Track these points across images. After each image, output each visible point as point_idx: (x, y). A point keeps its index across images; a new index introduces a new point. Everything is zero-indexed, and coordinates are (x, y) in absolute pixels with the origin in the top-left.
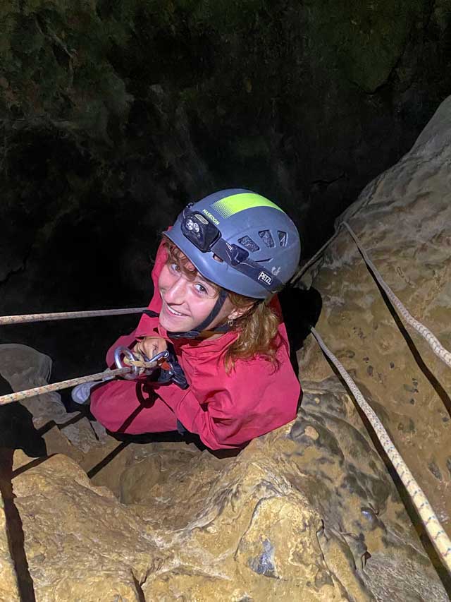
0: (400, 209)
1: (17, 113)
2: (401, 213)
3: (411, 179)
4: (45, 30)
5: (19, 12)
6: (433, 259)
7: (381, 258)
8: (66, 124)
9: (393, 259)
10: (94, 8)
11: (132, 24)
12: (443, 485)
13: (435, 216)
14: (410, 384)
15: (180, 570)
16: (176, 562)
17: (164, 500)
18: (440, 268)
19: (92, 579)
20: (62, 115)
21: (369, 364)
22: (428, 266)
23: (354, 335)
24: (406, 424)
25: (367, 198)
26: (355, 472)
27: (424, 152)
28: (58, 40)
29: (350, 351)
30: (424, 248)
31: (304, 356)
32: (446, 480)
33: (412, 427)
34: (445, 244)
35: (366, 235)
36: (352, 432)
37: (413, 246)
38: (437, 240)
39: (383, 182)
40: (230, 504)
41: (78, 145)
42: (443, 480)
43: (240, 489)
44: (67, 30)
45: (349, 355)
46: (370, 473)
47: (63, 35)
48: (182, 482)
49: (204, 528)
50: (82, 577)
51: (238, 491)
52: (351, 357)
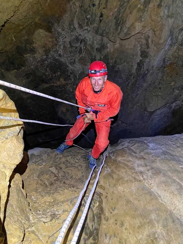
0: (137, 157)
1: (60, 55)
2: (136, 159)
3: (143, 151)
4: (81, 44)
5: (78, 36)
6: (137, 177)
7: (125, 167)
8: (70, 66)
9: (128, 170)
10: (96, 48)
11: (102, 57)
12: (106, 242)
13: (143, 166)
14: (113, 208)
15: (33, 232)
16: (33, 228)
17: (34, 198)
18: (137, 182)
19: (15, 226)
20: (70, 63)
21: (107, 195)
22: (135, 179)
23: (108, 185)
24: (106, 218)
25: (131, 145)
26: (87, 226)
27: (150, 145)
28: (82, 48)
29: (104, 188)
30: (136, 173)
31: (93, 180)
32: (107, 241)
33: (107, 220)
34: (142, 176)
35: (125, 157)
36: (93, 214)
37: (134, 170)
38: (141, 173)
39: (137, 145)
40: (55, 220)
41: (69, 72)
42: (107, 240)
43: (60, 217)
44: (86, 47)
45: (104, 189)
46: (91, 228)
47: (84, 48)
48: (42, 196)
49: (45, 223)
50: (12, 223)
51: (59, 218)
52: (104, 190)
